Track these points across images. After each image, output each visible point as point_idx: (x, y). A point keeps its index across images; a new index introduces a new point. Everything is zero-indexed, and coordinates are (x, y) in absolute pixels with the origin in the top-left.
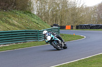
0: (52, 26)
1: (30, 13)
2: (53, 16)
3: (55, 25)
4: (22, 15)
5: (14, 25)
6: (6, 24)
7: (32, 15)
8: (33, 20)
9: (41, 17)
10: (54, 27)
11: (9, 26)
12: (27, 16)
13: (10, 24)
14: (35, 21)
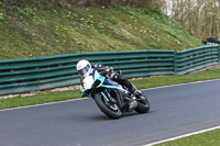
0: (205, 43)
1: (159, 14)
2: (207, 19)
3: (211, 40)
4: (141, 17)
5: (123, 39)
6: (107, 37)
7: (161, 18)
8: (165, 28)
9: (181, 21)
10: (210, 45)
11: (112, 42)
12: (151, 19)
13: (114, 36)
14: (169, 30)
